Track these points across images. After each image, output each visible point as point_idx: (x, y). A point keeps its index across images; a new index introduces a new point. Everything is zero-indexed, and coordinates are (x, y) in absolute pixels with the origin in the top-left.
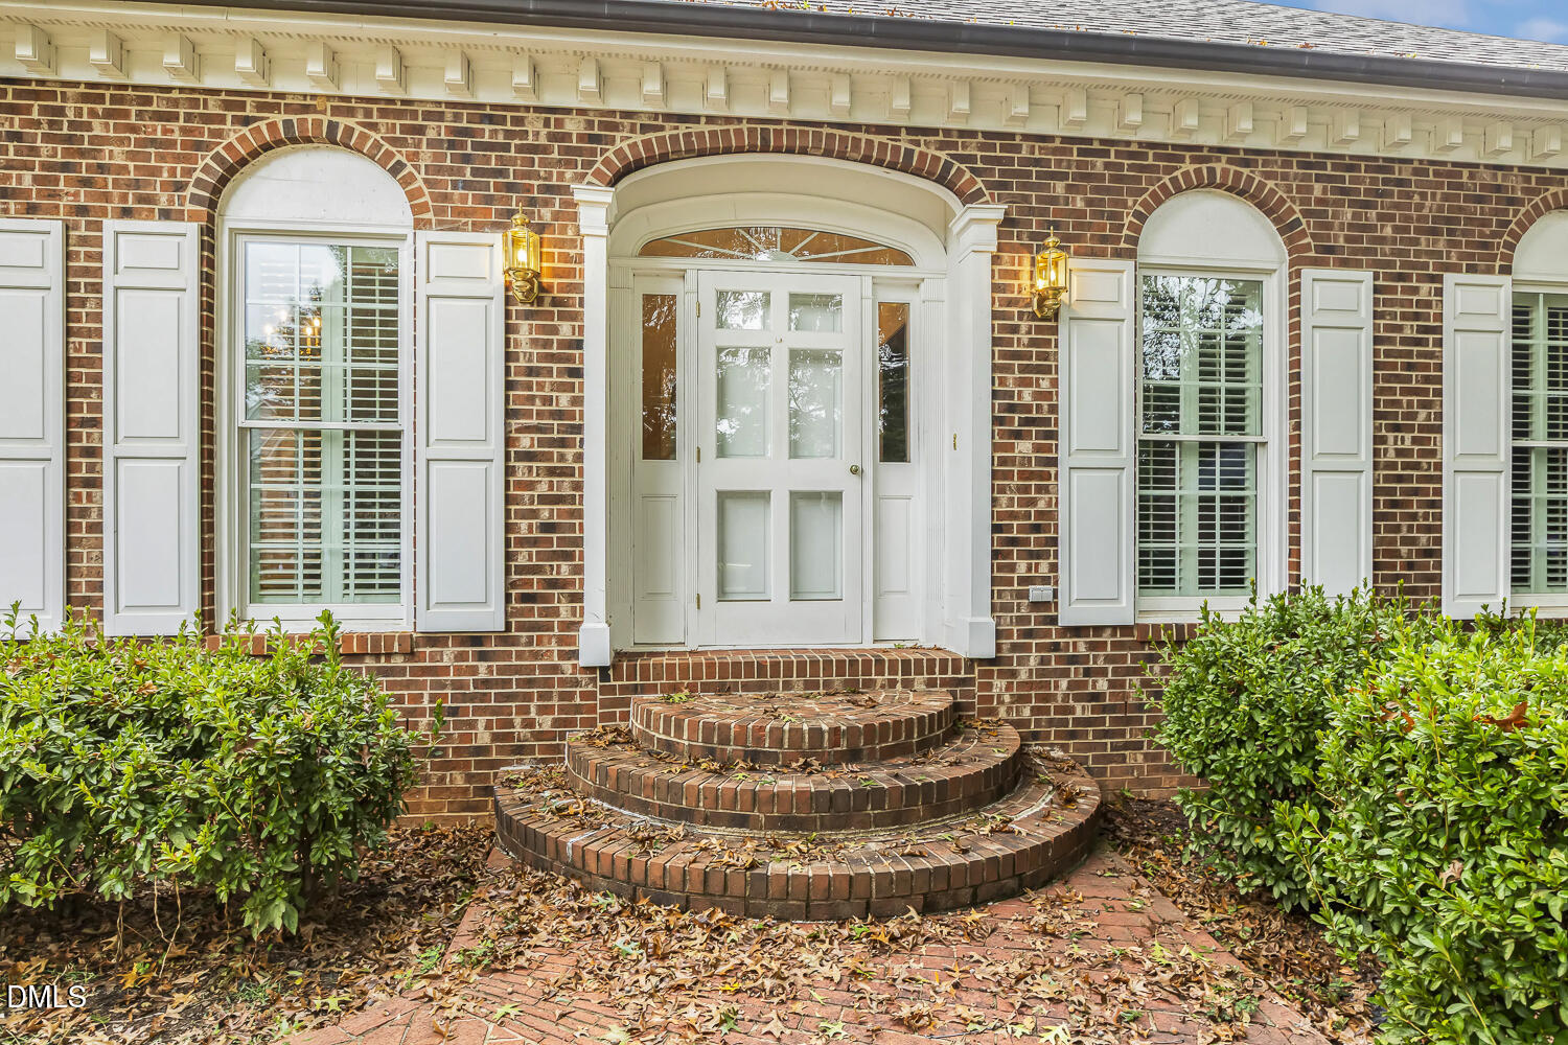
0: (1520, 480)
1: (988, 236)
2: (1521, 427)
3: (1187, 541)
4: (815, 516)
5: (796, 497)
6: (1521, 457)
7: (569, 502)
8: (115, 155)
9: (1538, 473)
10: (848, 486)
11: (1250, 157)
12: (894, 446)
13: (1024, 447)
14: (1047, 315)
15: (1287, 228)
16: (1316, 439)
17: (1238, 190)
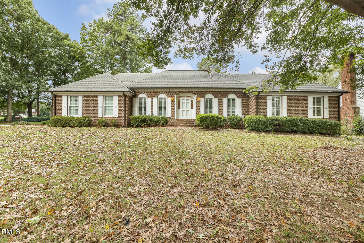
1: (196, 97)
2: (230, 106)
4: (187, 112)
5: (186, 111)
7: (174, 111)
8: (153, 94)
10: (189, 110)
11: (211, 92)
12: (192, 108)
13: (198, 108)
14: (199, 101)
15: (214, 96)
16: (215, 107)
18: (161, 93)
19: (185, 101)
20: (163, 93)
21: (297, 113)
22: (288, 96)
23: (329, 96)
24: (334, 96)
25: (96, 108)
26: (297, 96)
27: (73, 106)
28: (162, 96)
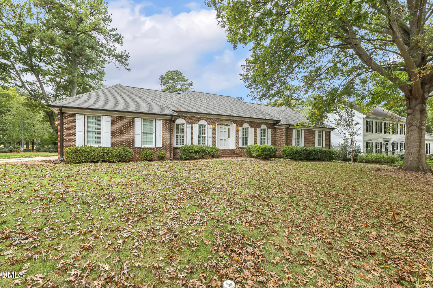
0: (261, 139)
1: (236, 126)
2: (261, 136)
3: (245, 143)
5: (224, 140)
6: (261, 138)
7: (215, 140)
8: (194, 120)
9: (262, 139)
10: (227, 139)
11: (248, 121)
12: (229, 137)
13: (237, 137)
14: (238, 130)
15: (250, 125)
16: (251, 137)
17: (247, 123)
18: (202, 119)
19: (223, 130)
20: (204, 120)
21: (309, 143)
22: (305, 130)
23: (325, 131)
25: (132, 135)
26: (310, 130)
27: (93, 131)
28: (203, 122)
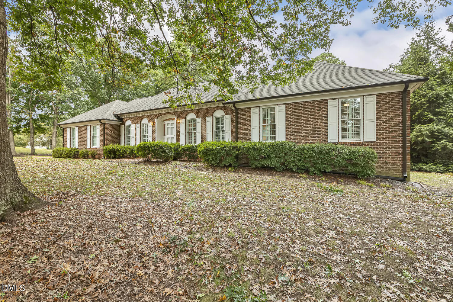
10: (174, 137)
11: (193, 110)
13: (178, 133)
18: (144, 118)
19: (170, 126)
21: (304, 134)
22: (287, 105)
23: (377, 95)
24: (392, 93)
25: (86, 139)
26: (305, 102)
28: (145, 121)
